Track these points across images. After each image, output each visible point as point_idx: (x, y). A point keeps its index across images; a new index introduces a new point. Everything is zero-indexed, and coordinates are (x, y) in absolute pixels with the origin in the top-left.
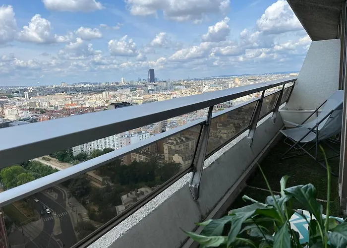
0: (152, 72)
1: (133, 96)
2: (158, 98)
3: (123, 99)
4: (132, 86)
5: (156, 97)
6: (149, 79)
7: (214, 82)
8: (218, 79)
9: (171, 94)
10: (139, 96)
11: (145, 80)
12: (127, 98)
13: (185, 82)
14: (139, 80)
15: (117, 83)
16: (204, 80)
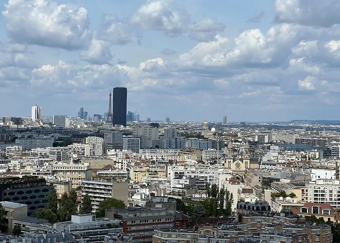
0: (120, 95)
1: (59, 159)
2: (132, 171)
3: (28, 169)
4: (61, 130)
5: (125, 167)
6: (109, 115)
7: (295, 136)
8: (308, 129)
9: (171, 162)
10: (76, 162)
11: (100, 117)
12: (41, 164)
13: (213, 129)
14: (83, 114)
15: (18, 121)
16: (270, 127)
